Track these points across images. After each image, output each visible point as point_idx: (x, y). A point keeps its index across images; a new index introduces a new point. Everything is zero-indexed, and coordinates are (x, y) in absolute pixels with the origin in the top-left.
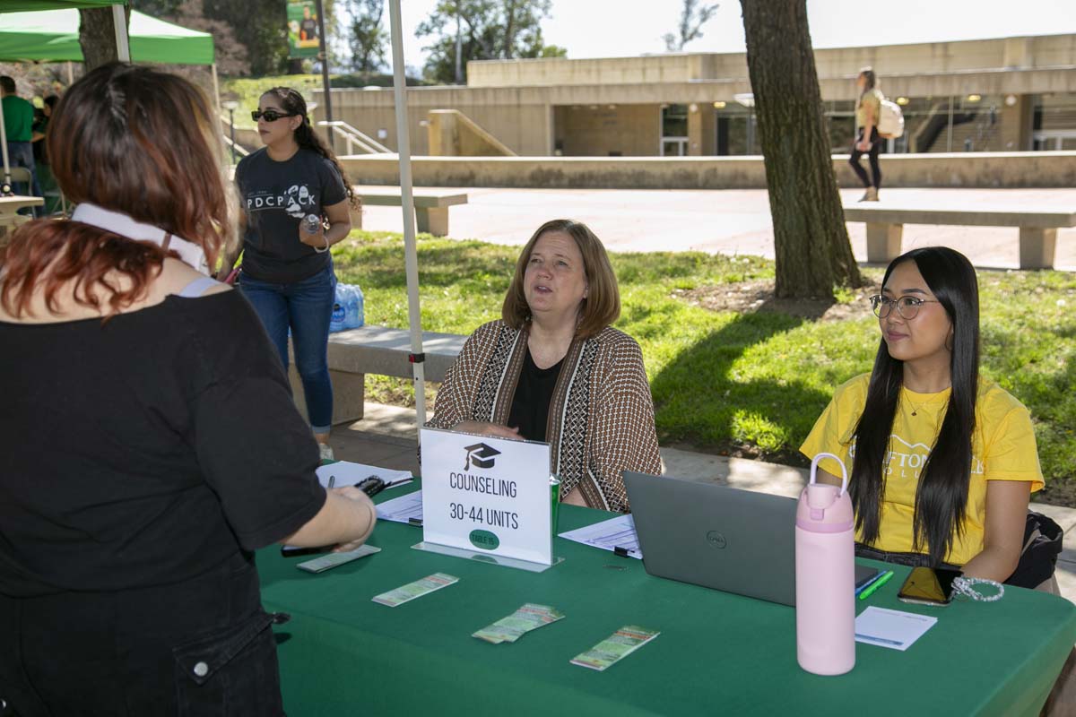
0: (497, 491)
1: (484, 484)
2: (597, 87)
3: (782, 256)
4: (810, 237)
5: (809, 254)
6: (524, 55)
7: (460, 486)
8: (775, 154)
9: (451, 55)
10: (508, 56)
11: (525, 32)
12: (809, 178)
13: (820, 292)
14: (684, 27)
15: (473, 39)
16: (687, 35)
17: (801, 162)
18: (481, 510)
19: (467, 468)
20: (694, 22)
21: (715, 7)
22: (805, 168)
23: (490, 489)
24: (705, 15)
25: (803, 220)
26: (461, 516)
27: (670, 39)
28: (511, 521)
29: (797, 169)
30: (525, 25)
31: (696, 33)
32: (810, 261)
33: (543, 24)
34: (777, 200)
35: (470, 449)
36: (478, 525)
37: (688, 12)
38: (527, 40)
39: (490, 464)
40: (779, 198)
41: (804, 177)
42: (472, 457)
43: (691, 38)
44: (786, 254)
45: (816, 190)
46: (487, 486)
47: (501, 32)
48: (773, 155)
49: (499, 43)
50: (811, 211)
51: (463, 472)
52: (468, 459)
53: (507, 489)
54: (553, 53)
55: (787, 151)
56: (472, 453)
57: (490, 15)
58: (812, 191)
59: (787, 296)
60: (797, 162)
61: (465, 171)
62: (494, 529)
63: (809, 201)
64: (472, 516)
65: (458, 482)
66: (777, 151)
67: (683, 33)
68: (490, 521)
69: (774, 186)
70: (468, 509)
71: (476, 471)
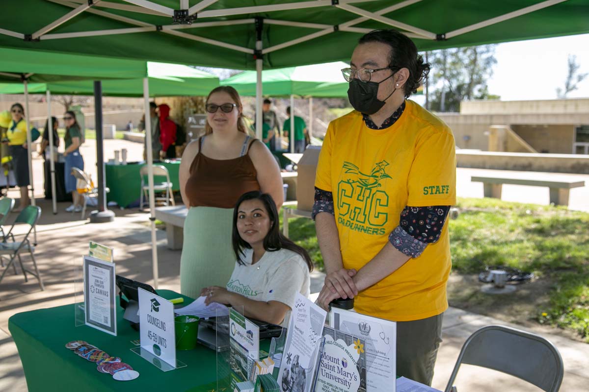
2: (538, 115)
6: (477, 98)
9: (439, 98)
10: (469, 98)
11: (479, 87)
14: (568, 85)
15: (451, 91)
16: (569, 88)
20: (573, 82)
21: (587, 74)
24: (580, 78)
27: (559, 91)
30: (479, 82)
31: (574, 88)
33: (488, 83)
37: (570, 77)
38: (480, 90)
43: (572, 89)
47: (466, 87)
49: (463, 93)
54: (494, 98)
57: (461, 78)
61: (526, 162)
67: (567, 87)
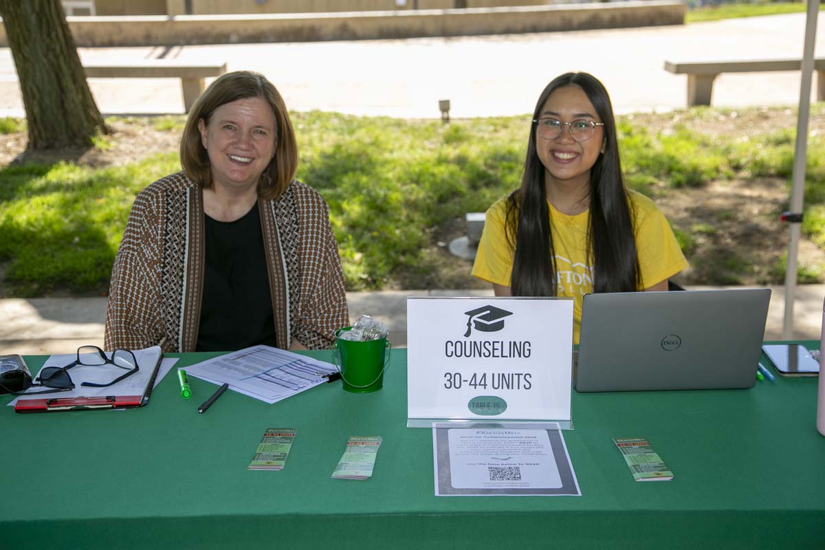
0: (506, 353)
1: (490, 348)
3: (36, 110)
4: (62, 90)
5: (63, 107)
7: (459, 354)
8: (16, 13)
12: (53, 35)
13: (78, 141)
17: (44, 20)
18: (485, 375)
19: (468, 334)
22: (49, 27)
23: (496, 353)
25: (53, 75)
26: (457, 385)
28: (523, 382)
29: (41, 28)
32: (65, 113)
34: (24, 57)
35: (471, 314)
36: (480, 392)
39: (500, 326)
40: (26, 55)
41: (49, 35)
42: (474, 321)
44: (41, 108)
45: (61, 48)
46: (494, 349)
48: (14, 15)
50: (60, 67)
51: (463, 339)
52: (469, 324)
53: (519, 349)
55: (29, 11)
56: (475, 318)
58: (58, 49)
59: (47, 147)
60: (40, 20)
62: (502, 393)
63: (57, 57)
64: (473, 383)
65: (455, 349)
66: (18, 10)
68: (496, 386)
69: (19, 45)
70: (467, 376)
71: (478, 336)
